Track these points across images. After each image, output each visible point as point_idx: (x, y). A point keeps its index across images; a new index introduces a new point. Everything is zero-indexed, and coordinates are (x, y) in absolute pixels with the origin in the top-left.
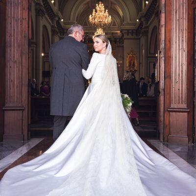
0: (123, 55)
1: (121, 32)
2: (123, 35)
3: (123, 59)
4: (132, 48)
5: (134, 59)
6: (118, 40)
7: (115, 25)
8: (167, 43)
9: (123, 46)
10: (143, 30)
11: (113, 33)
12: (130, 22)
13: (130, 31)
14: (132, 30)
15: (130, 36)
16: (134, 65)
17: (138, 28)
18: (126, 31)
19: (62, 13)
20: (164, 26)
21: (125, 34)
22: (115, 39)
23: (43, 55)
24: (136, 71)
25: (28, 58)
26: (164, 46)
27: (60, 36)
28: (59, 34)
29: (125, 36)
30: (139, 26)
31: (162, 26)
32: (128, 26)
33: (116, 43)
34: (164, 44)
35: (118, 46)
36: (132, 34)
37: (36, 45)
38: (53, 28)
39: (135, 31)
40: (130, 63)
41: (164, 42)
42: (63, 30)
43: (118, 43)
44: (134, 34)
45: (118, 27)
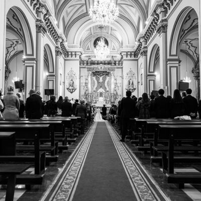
0: (123, 75)
3: (123, 78)
4: (131, 69)
5: (133, 79)
6: (117, 62)
7: (115, 49)
9: (122, 68)
10: (142, 51)
12: (128, 45)
13: (129, 53)
14: (131, 52)
18: (126, 54)
19: (66, 37)
22: (115, 61)
27: (65, 58)
29: (125, 57)
32: (127, 49)
33: (115, 65)
35: (117, 68)
36: (131, 55)
37: (36, 61)
38: (57, 49)
39: (133, 53)
40: (129, 82)
42: (68, 52)
43: (117, 65)
44: (133, 56)
45: (117, 51)
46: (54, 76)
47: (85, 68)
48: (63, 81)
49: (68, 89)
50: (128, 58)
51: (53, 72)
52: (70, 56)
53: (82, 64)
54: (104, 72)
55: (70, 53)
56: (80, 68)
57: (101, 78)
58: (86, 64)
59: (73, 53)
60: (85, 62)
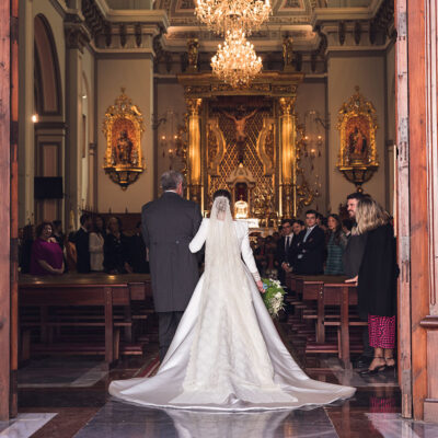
0: (327, 114)
1: (317, 28)
2: (324, 43)
3: (327, 128)
4: (357, 89)
5: (367, 128)
6: (307, 58)
7: (296, 5)
8: (416, 126)
9: (325, 80)
11: (287, 35)
13: (350, 27)
14: (358, 23)
15: (350, 45)
16: (365, 147)
17: (378, 15)
18: (335, 28)
20: (405, 76)
21: (330, 39)
22: (299, 55)
23: (35, 119)
24: (374, 169)
25: (12, 176)
26: (406, 135)
27: (96, 50)
28: (92, 43)
29: (333, 46)
30: (381, 10)
31: (401, 77)
32: (342, 10)
33: (298, 69)
34: (406, 130)
35: (306, 80)
36: (358, 34)
38: (70, 24)
39: (366, 27)
40: (351, 140)
41: (405, 122)
42: (107, 25)
43: (305, 67)
44: (366, 38)
45: (307, 13)
46: (60, 125)
47: (175, 81)
48: (89, 139)
49: (109, 171)
50: (345, 47)
51: (59, 113)
52: (116, 41)
53: (162, 67)
54: (251, 98)
55: (115, 30)
56: (157, 81)
57: (240, 125)
58: (177, 68)
59: (130, 30)
60: (176, 58)
